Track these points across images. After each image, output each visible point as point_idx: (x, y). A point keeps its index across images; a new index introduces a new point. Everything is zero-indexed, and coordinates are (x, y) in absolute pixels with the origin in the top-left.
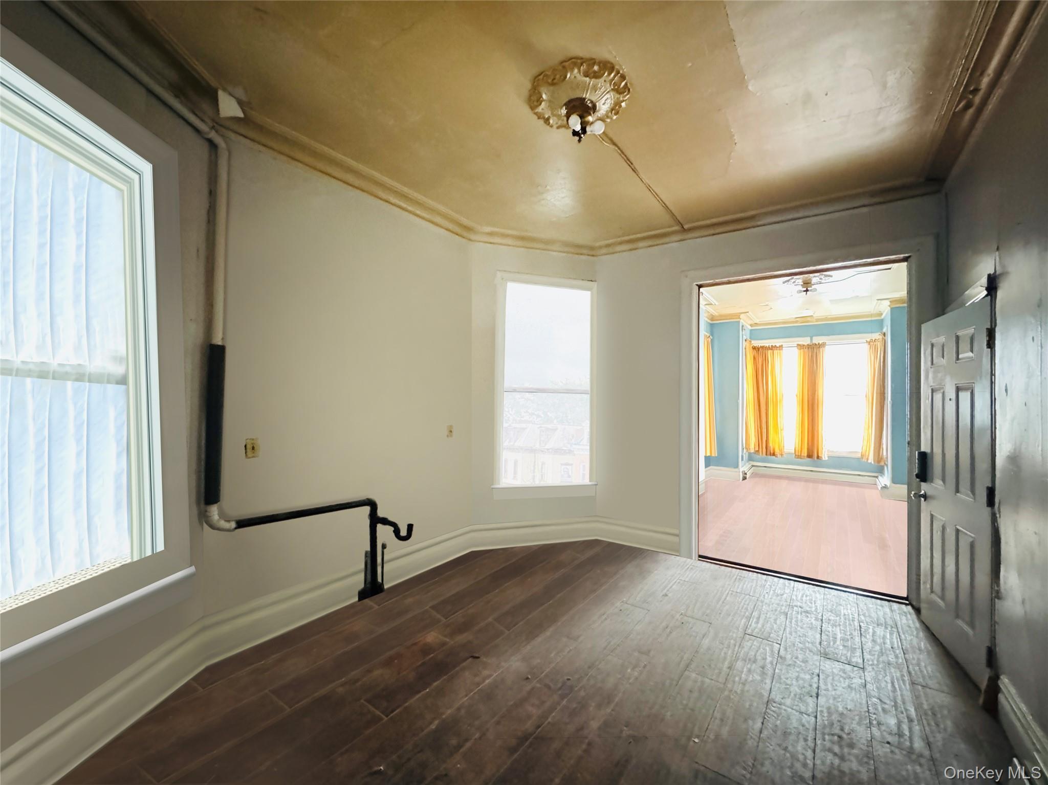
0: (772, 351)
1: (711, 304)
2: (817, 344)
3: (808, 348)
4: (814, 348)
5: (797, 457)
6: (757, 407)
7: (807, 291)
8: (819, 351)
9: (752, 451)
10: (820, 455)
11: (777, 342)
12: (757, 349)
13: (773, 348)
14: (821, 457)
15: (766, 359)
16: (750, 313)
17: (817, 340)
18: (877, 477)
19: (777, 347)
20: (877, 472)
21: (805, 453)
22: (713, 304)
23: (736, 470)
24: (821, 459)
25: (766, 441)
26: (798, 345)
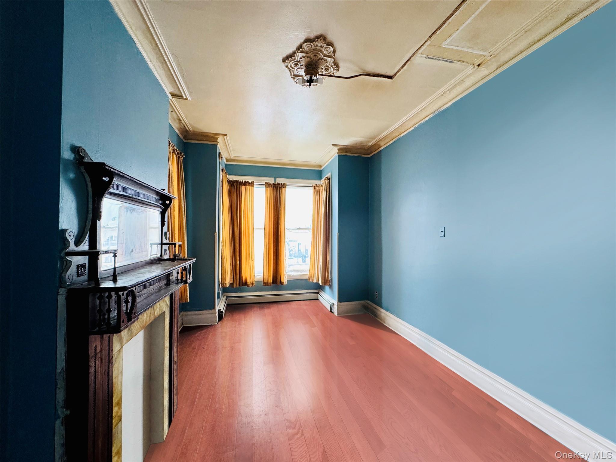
0: (245, 187)
1: (180, 97)
2: (280, 183)
3: (274, 187)
4: (278, 187)
5: (265, 284)
6: (232, 240)
7: (310, 81)
8: (282, 190)
9: (228, 285)
10: (282, 281)
11: (249, 179)
12: (232, 183)
13: (246, 184)
14: (283, 282)
15: (239, 195)
16: (228, 136)
17: (280, 181)
18: (318, 293)
19: (250, 183)
20: (317, 289)
21: (271, 280)
22: (185, 97)
23: (212, 311)
24: (283, 285)
25: (239, 270)
26: (266, 183)
